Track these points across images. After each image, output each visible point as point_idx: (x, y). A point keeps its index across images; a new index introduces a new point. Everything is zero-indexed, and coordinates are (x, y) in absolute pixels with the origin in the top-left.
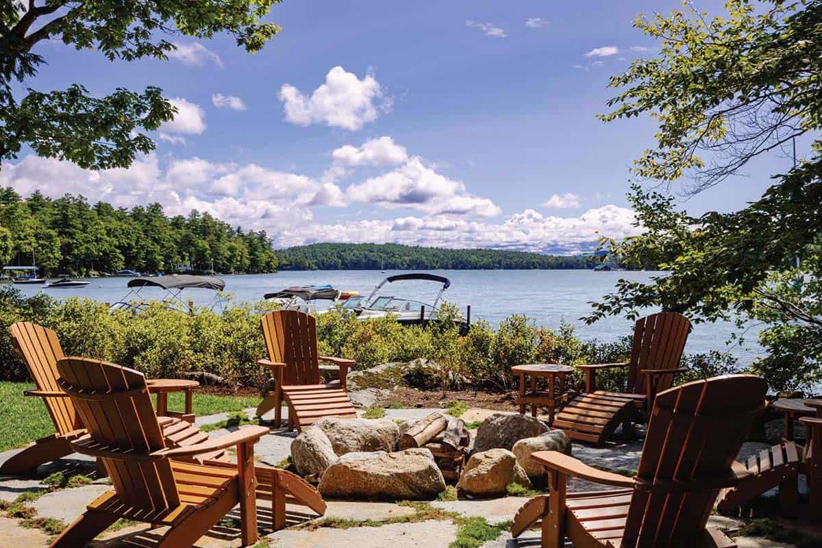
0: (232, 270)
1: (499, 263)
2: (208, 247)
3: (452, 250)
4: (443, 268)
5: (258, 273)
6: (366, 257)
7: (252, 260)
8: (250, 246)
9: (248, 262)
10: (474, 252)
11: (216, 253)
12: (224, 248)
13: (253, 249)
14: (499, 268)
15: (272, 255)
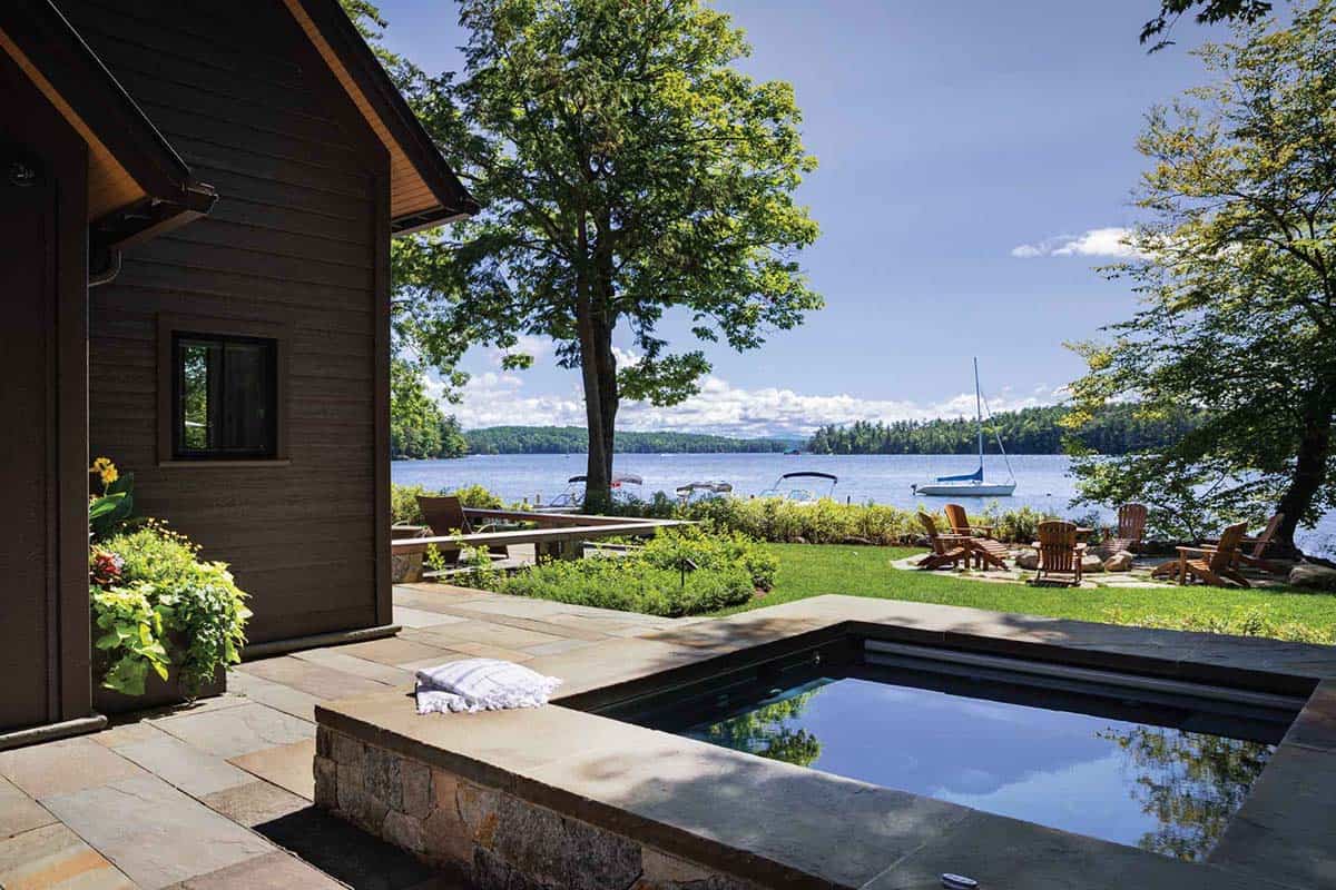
0: (425, 455)
1: (684, 446)
2: (402, 432)
3: (635, 434)
4: (626, 452)
5: (448, 457)
6: (548, 440)
7: (444, 445)
8: (442, 430)
9: (440, 447)
10: (657, 435)
11: (409, 437)
12: (417, 433)
13: (445, 434)
14: (685, 452)
15: (462, 439)
